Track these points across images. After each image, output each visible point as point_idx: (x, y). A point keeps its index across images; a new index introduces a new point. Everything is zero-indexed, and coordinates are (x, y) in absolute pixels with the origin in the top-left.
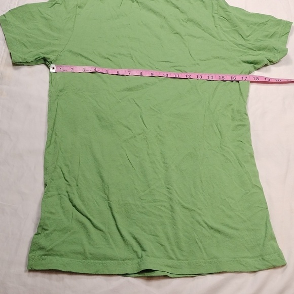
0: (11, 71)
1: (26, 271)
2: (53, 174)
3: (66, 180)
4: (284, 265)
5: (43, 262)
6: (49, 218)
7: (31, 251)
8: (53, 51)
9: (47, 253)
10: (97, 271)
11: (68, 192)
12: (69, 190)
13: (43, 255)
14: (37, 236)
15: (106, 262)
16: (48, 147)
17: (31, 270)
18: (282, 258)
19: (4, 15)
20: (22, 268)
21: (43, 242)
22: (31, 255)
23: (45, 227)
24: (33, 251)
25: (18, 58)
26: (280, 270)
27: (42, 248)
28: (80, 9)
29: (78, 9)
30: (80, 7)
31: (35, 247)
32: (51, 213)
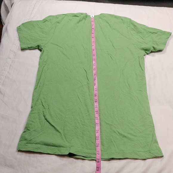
0: (20, 52)
1: (16, 151)
2: (36, 102)
3: (43, 106)
4: (162, 157)
5: (26, 147)
6: (31, 124)
7: (20, 141)
8: (43, 43)
9: (29, 142)
10: (55, 153)
11: (43, 112)
12: (44, 110)
13: (26, 143)
14: (24, 133)
16: (35, 89)
17: (19, 151)
18: (161, 152)
19: (19, 26)
20: (15, 149)
21: (27, 136)
22: (20, 143)
23: (28, 128)
24: (21, 140)
25: (24, 46)
26: (159, 159)
27: (26, 140)
28: (58, 24)
29: (57, 24)
30: (58, 23)
31: (23, 139)
32: (33, 122)
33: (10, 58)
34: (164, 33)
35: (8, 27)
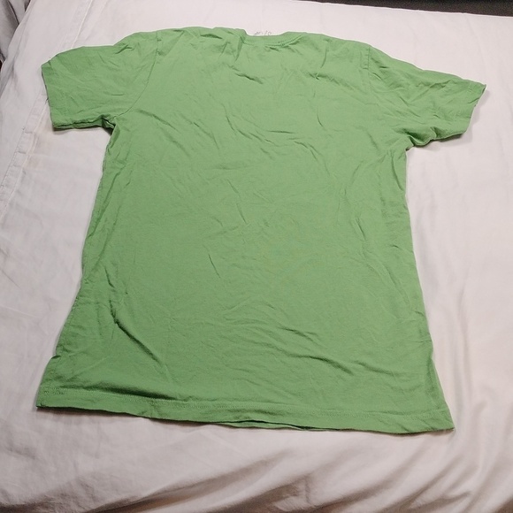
0: (51, 135)
1: (33, 409)
2: (92, 273)
3: (110, 284)
4: (450, 430)
5: (61, 396)
6: (74, 335)
7: (45, 380)
8: (115, 111)
9: (68, 384)
10: (143, 413)
11: (110, 301)
12: (113, 298)
13: (61, 387)
14: (54, 360)
15: (157, 400)
16: (90, 235)
17: (42, 408)
18: (448, 418)
19: (49, 62)
20: (29, 404)
21: (64, 369)
22: (43, 386)
23: (67, 347)
24: (47, 380)
25: (61, 120)
26: (444, 438)
27: (59, 378)
28: (161, 57)
29: (158, 56)
30: (160, 54)
31: (51, 375)
32: (80, 327)
33: (25, 153)
34: (465, 85)
35: (16, 64)
